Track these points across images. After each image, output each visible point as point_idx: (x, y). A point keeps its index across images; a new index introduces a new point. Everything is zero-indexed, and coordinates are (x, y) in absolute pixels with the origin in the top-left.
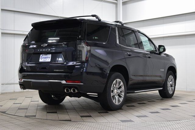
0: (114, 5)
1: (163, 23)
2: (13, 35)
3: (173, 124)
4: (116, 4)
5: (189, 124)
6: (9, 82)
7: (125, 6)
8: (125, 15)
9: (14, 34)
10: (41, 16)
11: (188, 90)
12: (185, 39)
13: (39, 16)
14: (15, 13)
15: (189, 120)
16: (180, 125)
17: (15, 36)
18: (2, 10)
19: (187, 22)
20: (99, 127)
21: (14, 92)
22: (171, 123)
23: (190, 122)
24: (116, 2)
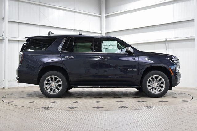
0: (99, 18)
4: (100, 17)
7: (107, 19)
8: (107, 27)
9: (19, 41)
18: (9, 21)
20: (87, 114)
24: (100, 16)
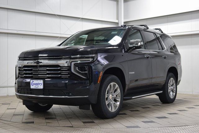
1: (168, 22)
2: (7, 35)
3: (178, 130)
5: (195, 130)
6: (2, 85)
7: (126, 3)
8: (126, 14)
9: (8, 33)
10: (36, 14)
11: (194, 93)
12: (191, 38)
13: (35, 14)
14: (9, 10)
15: (195, 126)
16: (186, 131)
17: (9, 35)
19: (192, 20)
21: (8, 96)
22: (176, 129)
23: (196, 128)
